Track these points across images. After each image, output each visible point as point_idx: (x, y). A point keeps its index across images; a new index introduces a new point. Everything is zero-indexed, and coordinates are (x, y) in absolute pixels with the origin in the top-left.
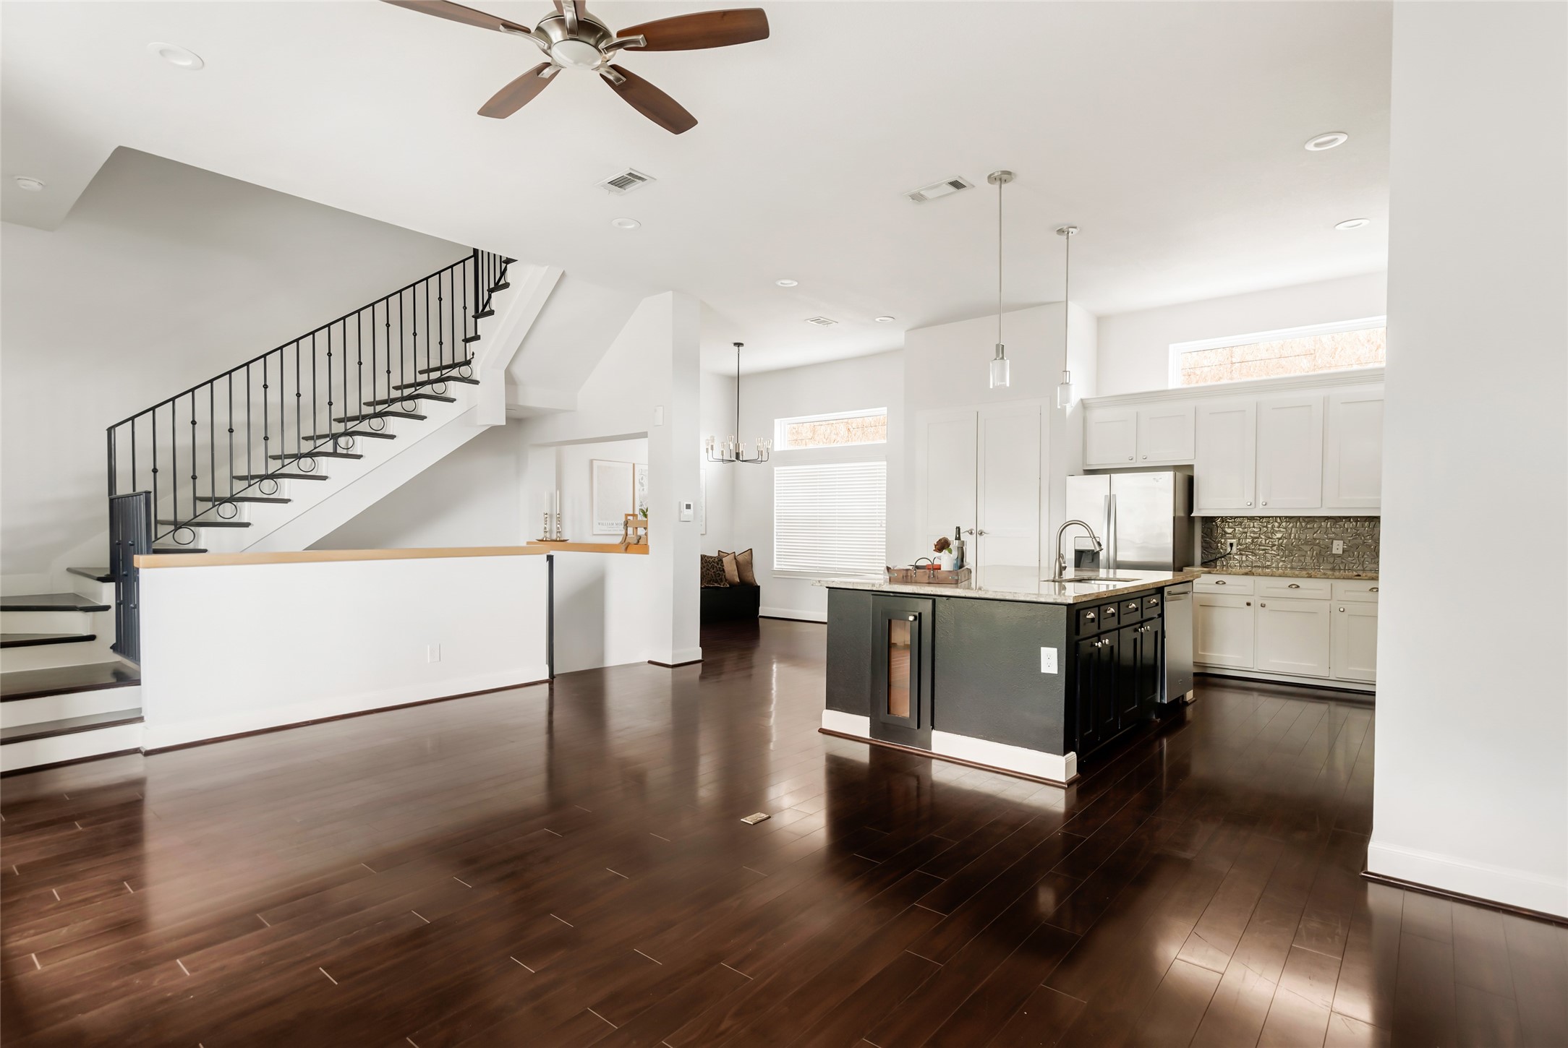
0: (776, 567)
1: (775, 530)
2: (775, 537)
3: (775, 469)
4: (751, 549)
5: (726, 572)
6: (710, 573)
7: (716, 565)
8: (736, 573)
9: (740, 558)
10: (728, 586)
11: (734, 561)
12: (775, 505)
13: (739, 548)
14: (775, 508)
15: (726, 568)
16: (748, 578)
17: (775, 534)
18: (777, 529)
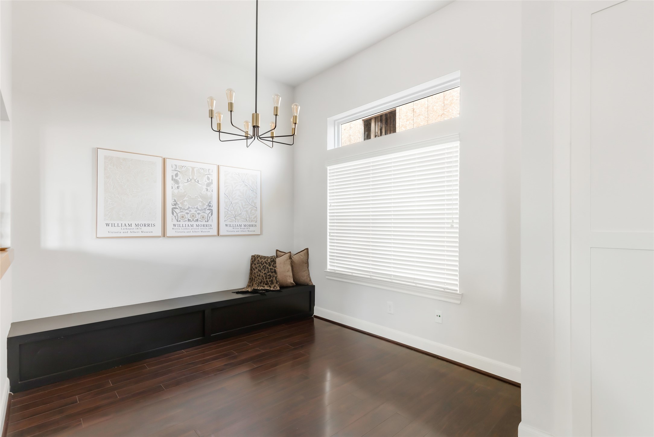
0: (329, 267)
1: (328, 231)
2: (328, 237)
3: (328, 168)
4: (307, 249)
5: (278, 273)
6: (261, 274)
7: (267, 266)
8: (291, 274)
9: (296, 258)
10: (278, 288)
11: (289, 262)
12: (328, 204)
13: (296, 248)
14: (328, 208)
15: (278, 269)
16: (303, 278)
17: (328, 234)
18: (330, 229)
